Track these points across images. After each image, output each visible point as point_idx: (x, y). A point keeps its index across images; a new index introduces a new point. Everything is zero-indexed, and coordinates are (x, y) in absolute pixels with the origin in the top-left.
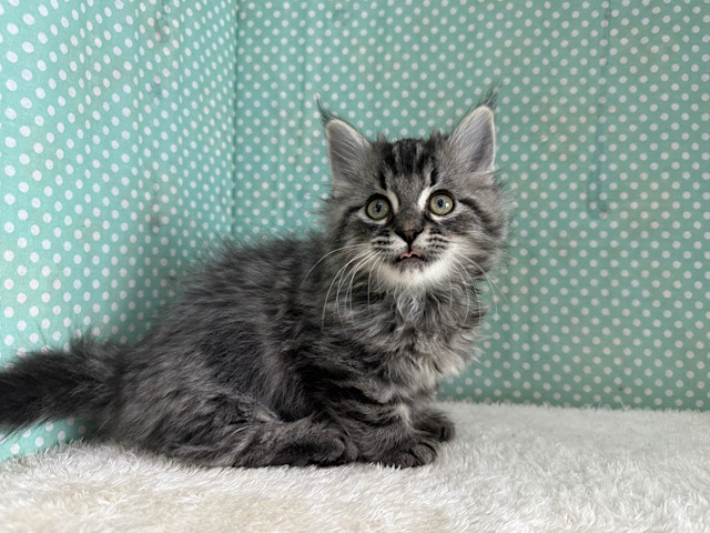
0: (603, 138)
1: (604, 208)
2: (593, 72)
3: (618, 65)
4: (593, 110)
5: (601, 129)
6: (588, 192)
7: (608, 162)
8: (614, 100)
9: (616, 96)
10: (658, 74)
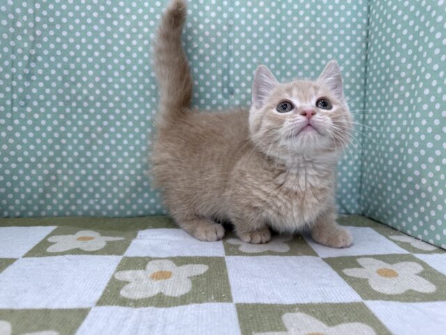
0: (231, 47)
1: (231, 92)
2: (225, 3)
4: (225, 28)
5: (230, 41)
6: (223, 82)
7: (235, 62)
8: (237, 22)
9: (240, 19)
10: (264, 7)
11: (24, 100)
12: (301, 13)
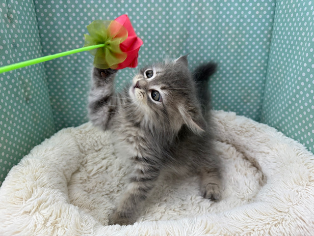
0: (188, 48)
2: (185, 21)
3: (194, 18)
4: (185, 36)
5: (188, 44)
8: (192, 32)
9: (193, 31)
10: (208, 23)
11: (74, 84)
12: (231, 24)
